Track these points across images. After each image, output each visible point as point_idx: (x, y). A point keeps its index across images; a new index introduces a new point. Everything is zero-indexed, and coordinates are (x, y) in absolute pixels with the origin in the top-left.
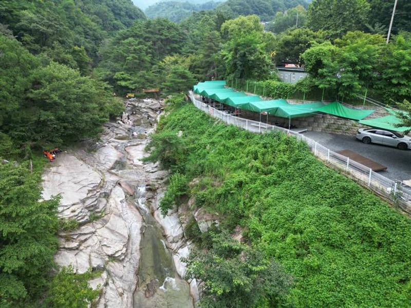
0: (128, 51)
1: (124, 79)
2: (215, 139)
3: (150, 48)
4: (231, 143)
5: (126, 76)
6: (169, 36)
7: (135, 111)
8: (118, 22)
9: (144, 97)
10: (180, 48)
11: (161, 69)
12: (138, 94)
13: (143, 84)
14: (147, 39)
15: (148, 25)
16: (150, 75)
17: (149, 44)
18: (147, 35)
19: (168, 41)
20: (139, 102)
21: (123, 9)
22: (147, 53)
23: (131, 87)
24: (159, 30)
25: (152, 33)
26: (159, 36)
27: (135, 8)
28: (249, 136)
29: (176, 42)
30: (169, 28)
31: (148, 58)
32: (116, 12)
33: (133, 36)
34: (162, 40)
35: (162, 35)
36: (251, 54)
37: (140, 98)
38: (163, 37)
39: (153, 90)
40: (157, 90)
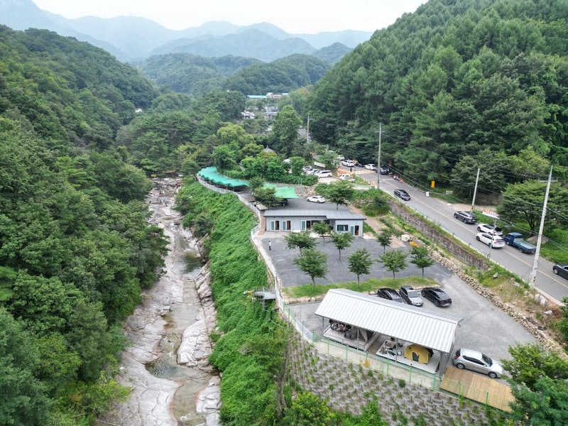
0: (151, 143)
1: (148, 164)
2: (207, 197)
3: (167, 139)
4: (214, 199)
5: (149, 161)
6: (182, 128)
7: (158, 187)
8: (128, 102)
9: (164, 177)
10: (191, 137)
11: (176, 156)
12: (160, 175)
13: (163, 167)
15: (165, 120)
16: (170, 161)
17: (166, 136)
18: (164, 129)
19: (180, 132)
20: (161, 180)
21: (130, 83)
22: (165, 143)
23: (154, 170)
24: (173, 124)
25: (168, 127)
26: (173, 129)
29: (188, 132)
30: (181, 122)
31: (166, 148)
32: (122, 86)
34: (176, 132)
35: (175, 127)
37: (161, 178)
38: (177, 130)
39: (171, 172)
40: (174, 171)
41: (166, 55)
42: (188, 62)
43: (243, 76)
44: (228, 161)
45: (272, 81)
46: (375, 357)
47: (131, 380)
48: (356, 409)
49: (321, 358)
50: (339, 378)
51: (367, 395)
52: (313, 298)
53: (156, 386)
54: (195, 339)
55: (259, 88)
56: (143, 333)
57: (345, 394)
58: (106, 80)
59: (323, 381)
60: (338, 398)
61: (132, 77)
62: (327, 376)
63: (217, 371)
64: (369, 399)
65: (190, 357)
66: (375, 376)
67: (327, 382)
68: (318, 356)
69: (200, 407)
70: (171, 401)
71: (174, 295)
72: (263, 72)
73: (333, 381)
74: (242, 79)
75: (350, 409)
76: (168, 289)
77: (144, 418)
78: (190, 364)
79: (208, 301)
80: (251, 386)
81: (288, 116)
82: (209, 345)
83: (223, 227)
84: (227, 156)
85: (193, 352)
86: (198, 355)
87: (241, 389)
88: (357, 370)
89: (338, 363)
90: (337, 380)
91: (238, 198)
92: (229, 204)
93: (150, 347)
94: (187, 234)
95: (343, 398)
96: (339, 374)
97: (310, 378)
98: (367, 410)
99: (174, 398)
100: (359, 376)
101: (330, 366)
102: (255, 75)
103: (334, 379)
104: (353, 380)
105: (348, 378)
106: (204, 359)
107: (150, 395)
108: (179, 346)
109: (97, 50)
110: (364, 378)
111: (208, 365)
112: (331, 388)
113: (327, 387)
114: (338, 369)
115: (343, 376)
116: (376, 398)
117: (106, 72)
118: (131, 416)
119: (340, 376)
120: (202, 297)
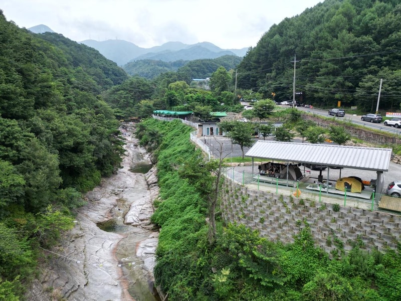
0: (121, 98)
1: (118, 112)
2: (158, 125)
3: (133, 96)
4: (164, 125)
5: (120, 110)
6: (144, 89)
8: (108, 80)
9: (130, 121)
10: (150, 96)
11: (139, 107)
12: (126, 119)
13: (129, 114)
14: (131, 91)
15: (132, 83)
16: (133, 110)
17: (132, 94)
18: (131, 89)
19: (143, 92)
20: (127, 123)
21: (111, 70)
22: (131, 99)
23: (122, 116)
24: (138, 86)
25: (134, 88)
26: (137, 90)
27: (119, 68)
28: (168, 122)
29: (148, 93)
30: (143, 85)
31: (132, 101)
32: (106, 72)
33: (122, 90)
34: (139, 92)
35: (139, 89)
36: (173, 97)
37: (127, 122)
38: (140, 90)
39: (134, 118)
40: (137, 118)
41: (138, 61)
42: (153, 64)
43: (189, 66)
44: (175, 99)
45: (210, 70)
46: (305, 191)
47: (81, 229)
48: (287, 238)
49: (251, 194)
50: (270, 211)
51: (299, 224)
52: (242, 164)
53: (103, 236)
54: (141, 207)
55: (201, 74)
56: (99, 203)
57: (276, 225)
58: (95, 66)
59: (254, 215)
60: (269, 230)
61: (113, 66)
62: (258, 211)
63: (157, 228)
64: (301, 227)
65: (135, 218)
66: (307, 204)
67: (257, 216)
68: (248, 193)
69: (140, 252)
70: (115, 247)
71: (128, 182)
72: (203, 64)
73: (264, 215)
74: (189, 68)
75: (282, 240)
76: (123, 179)
77: (88, 256)
78: (134, 224)
79: (155, 186)
80: (185, 229)
81: (221, 73)
82: (152, 210)
83: (169, 140)
84: (174, 96)
85: (137, 215)
86: (142, 217)
87: (177, 231)
88: (287, 201)
89: (268, 197)
90: (268, 213)
91: (181, 122)
92: (175, 126)
93: (102, 213)
94: (142, 150)
95: (274, 229)
96: (269, 207)
97: (241, 216)
98: (299, 238)
99: (118, 245)
100: (290, 206)
101: (261, 201)
102: (198, 66)
103: (264, 213)
104: (284, 211)
105: (279, 210)
106: (147, 219)
107: (96, 241)
108: (127, 213)
109: (90, 49)
110: (295, 207)
111: (150, 224)
112: (262, 221)
113: (257, 221)
114: (269, 202)
115: (274, 209)
116: (307, 225)
117: (95, 61)
118: (76, 253)
119: (270, 209)
120: (149, 183)
